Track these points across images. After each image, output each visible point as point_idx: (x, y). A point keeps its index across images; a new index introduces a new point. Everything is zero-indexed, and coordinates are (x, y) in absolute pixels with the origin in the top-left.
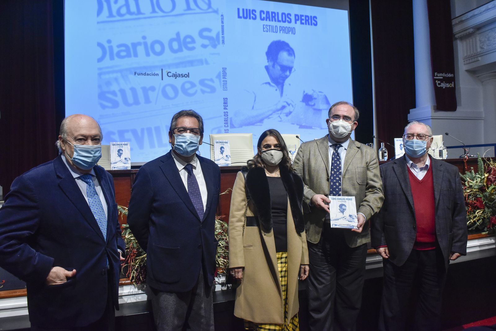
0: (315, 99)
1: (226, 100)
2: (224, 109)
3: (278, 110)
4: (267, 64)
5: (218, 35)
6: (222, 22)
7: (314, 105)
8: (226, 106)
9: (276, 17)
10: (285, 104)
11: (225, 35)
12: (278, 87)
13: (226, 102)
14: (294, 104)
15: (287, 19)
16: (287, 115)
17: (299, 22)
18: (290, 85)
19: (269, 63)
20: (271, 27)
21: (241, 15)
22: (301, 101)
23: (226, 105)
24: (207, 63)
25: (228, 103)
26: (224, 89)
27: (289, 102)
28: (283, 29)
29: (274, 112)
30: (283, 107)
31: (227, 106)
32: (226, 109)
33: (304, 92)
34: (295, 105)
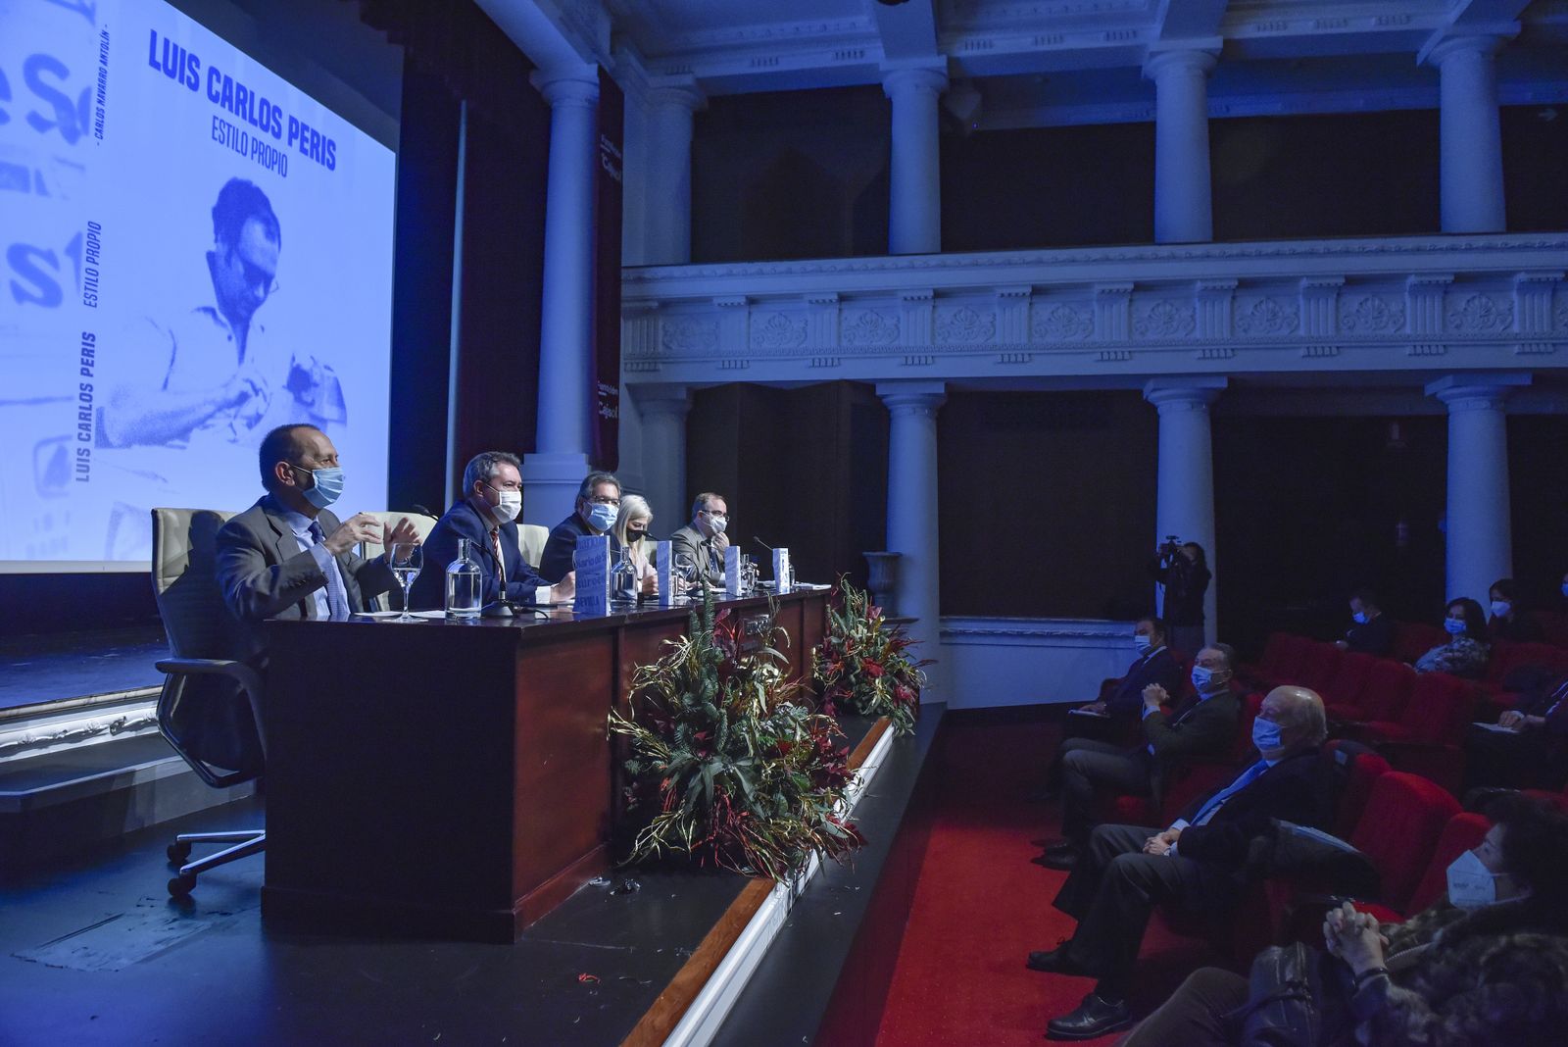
0: (316, 385)
1: (89, 342)
2: (82, 373)
3: (230, 404)
4: (213, 247)
5: (86, 96)
6: (104, 60)
7: (312, 404)
8: (87, 364)
9: (247, 106)
10: (247, 388)
11: (107, 108)
12: (234, 327)
13: (89, 348)
14: (267, 392)
15: (272, 123)
16: (250, 426)
17: (296, 143)
18: (263, 329)
19: (217, 247)
20: (231, 130)
21: (159, 58)
22: (284, 387)
23: (90, 359)
24: (42, 190)
25: (95, 354)
26: (88, 302)
27: (259, 384)
28: (260, 151)
29: (220, 409)
30: (243, 398)
31: (92, 365)
32: (90, 375)
33: (293, 359)
34: (271, 394)
